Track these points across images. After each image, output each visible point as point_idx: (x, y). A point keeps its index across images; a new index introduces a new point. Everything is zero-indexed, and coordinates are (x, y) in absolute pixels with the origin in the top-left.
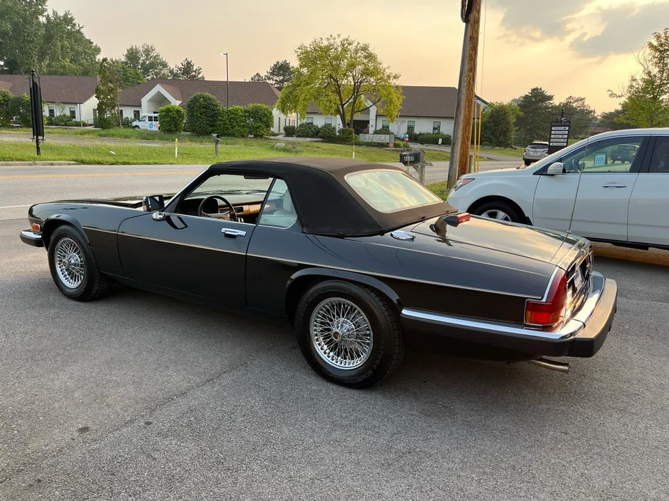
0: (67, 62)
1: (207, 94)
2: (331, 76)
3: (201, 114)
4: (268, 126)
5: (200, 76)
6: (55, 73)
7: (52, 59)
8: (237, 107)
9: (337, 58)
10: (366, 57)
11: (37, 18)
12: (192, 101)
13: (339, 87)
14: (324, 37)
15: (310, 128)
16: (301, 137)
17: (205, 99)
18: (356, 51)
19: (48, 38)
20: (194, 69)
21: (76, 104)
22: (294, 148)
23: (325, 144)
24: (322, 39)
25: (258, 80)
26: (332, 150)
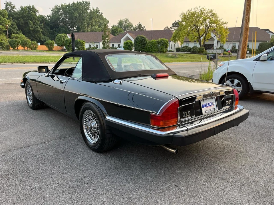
0: (97, 27)
1: (142, 35)
2: (195, 25)
3: (139, 44)
4: (166, 48)
5: (144, 29)
6: (93, 31)
7: (92, 26)
8: (154, 40)
9: (198, 17)
10: (212, 15)
11: (87, 11)
12: (136, 39)
13: (199, 30)
14: (193, 8)
15: (187, 48)
16: (183, 52)
17: (141, 37)
18: (207, 13)
19: (91, 18)
20: (142, 27)
21: (98, 42)
22: (176, 56)
23: (191, 54)
24: (192, 9)
25: (167, 29)
26: (193, 57)
